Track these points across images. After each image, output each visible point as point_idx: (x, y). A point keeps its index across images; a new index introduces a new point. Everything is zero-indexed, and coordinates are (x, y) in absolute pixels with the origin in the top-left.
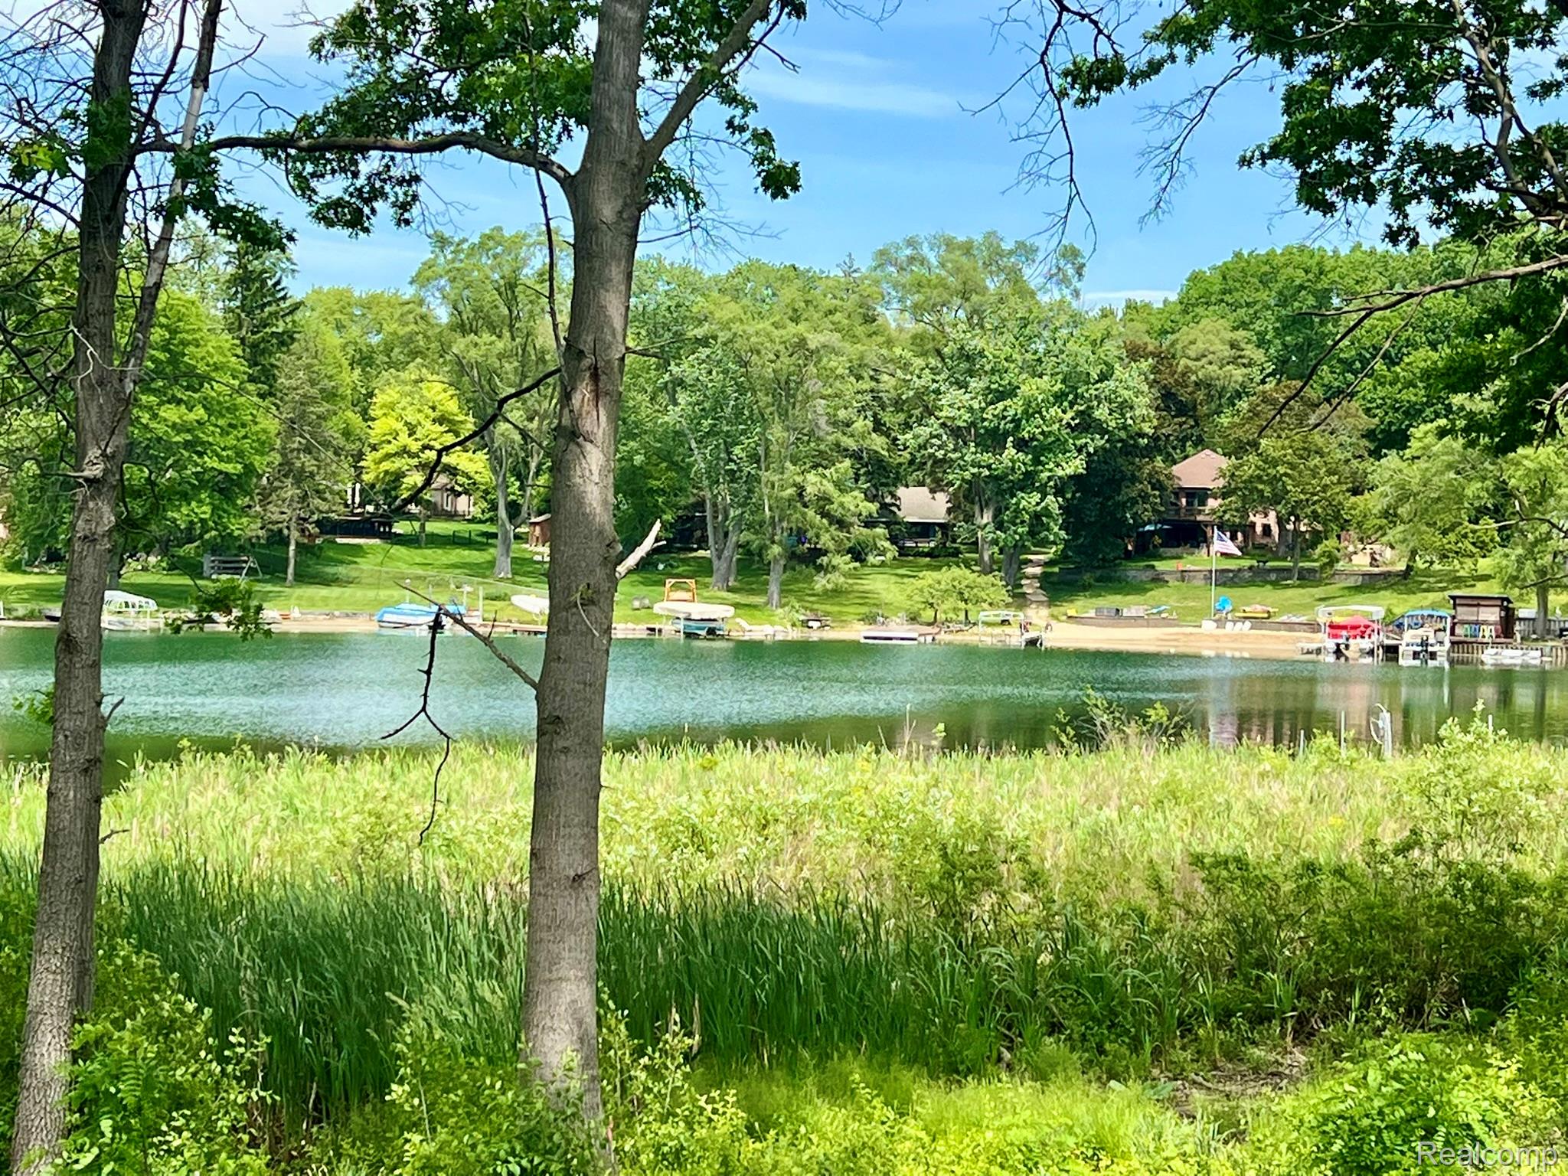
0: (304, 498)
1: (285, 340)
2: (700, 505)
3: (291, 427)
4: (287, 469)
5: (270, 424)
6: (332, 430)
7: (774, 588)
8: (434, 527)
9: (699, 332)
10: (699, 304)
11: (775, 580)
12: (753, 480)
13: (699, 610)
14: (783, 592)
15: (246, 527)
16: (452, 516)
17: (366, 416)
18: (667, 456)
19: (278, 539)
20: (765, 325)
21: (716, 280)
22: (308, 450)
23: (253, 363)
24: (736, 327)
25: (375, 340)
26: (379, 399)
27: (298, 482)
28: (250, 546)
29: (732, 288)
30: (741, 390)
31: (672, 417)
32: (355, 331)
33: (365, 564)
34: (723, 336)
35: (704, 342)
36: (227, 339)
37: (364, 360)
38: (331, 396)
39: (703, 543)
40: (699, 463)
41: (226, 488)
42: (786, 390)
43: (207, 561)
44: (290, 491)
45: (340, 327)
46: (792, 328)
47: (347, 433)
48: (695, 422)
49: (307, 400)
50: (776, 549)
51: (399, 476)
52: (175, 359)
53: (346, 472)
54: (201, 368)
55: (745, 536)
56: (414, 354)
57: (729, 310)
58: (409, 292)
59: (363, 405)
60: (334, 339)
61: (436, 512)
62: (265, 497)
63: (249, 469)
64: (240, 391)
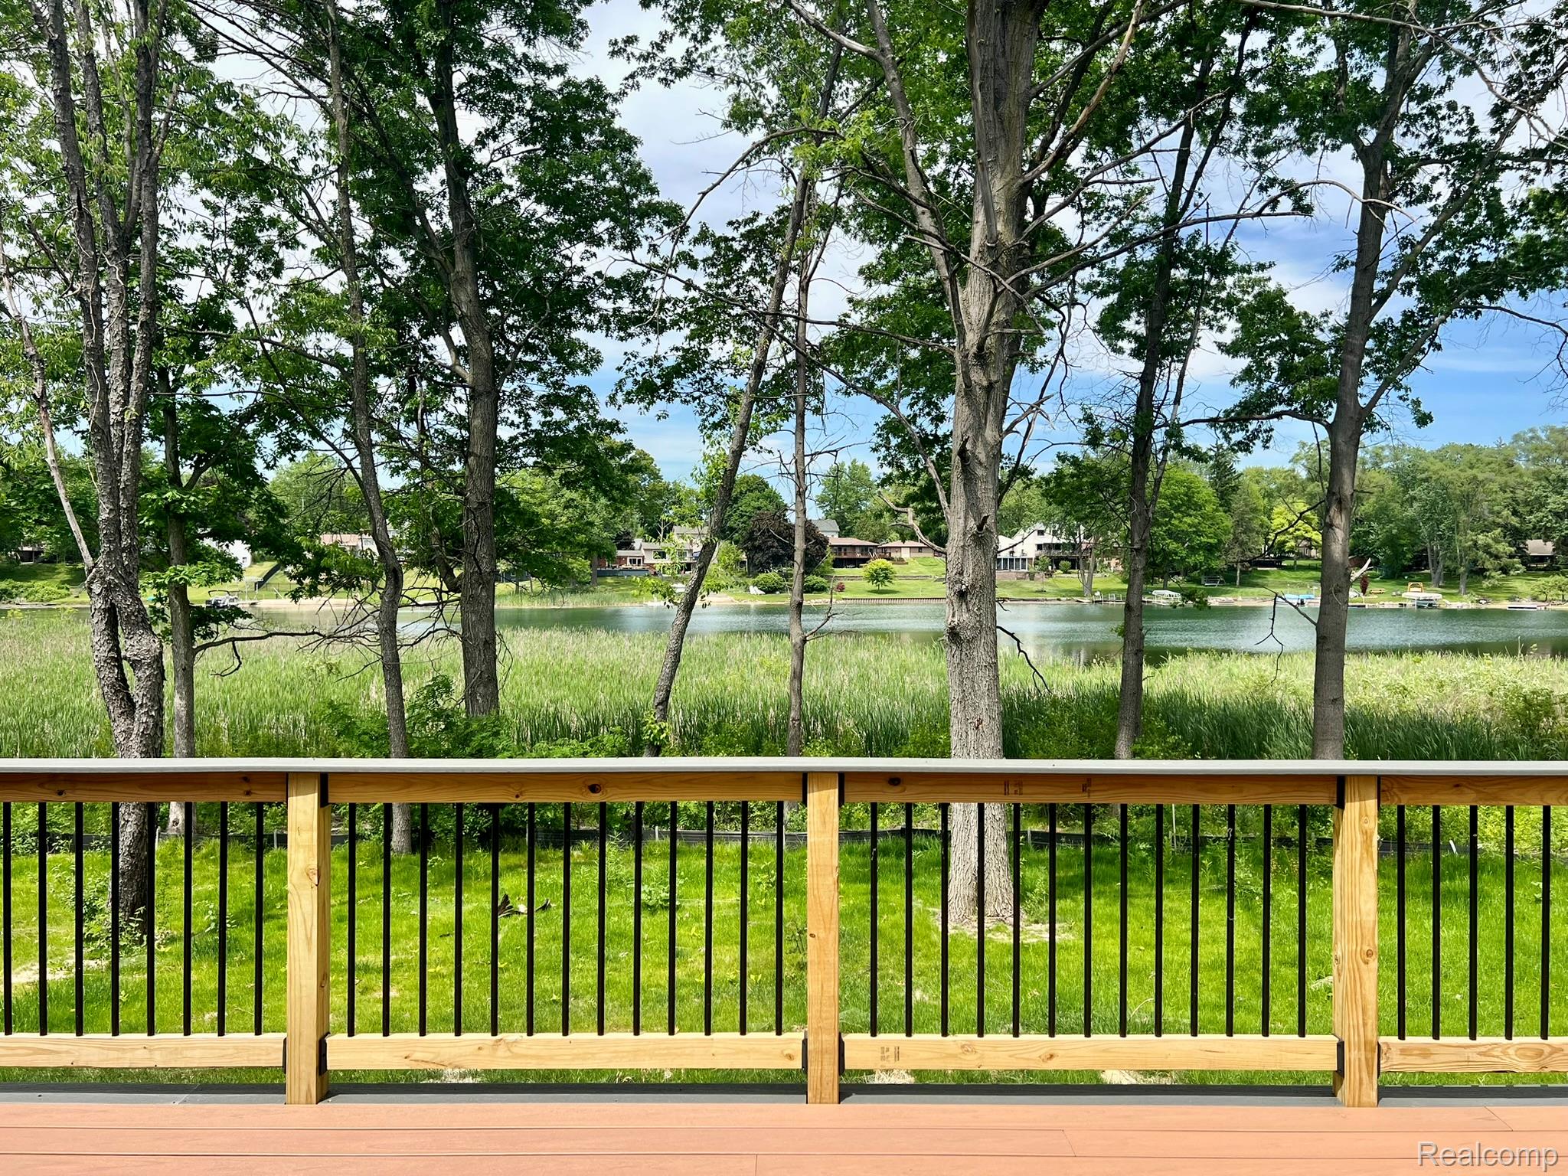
0: (1243, 553)
1: (1235, 489)
2: (1425, 550)
3: (1238, 524)
4: (1236, 539)
5: (1228, 522)
6: (1256, 524)
7: (1462, 586)
8: (1300, 562)
9: (1423, 476)
10: (1423, 464)
11: (1463, 581)
12: (1450, 539)
13: (1423, 595)
14: (1467, 587)
15: (1219, 564)
16: (1309, 558)
17: (1269, 518)
18: (1409, 530)
19: (1232, 569)
20: (1457, 471)
21: (1432, 453)
22: (1244, 533)
23: (1221, 499)
24: (1442, 473)
25: (1273, 486)
26: (1276, 510)
27: (1240, 546)
28: (1220, 572)
29: (1441, 456)
30: (1444, 501)
31: (1410, 512)
32: (1264, 483)
33: (1270, 578)
34: (1434, 477)
35: (1426, 480)
36: (1211, 490)
37: (1269, 495)
38: (1255, 510)
39: (1426, 567)
40: (1424, 531)
41: (1210, 549)
42: (1467, 500)
43: (1203, 578)
44: (1237, 549)
45: (1258, 482)
46: (1470, 472)
47: (1262, 526)
48: (1421, 514)
49: (1244, 513)
50: (1462, 569)
51: (1284, 542)
52: (1190, 498)
53: (1262, 539)
54: (1200, 502)
55: (1448, 563)
56: (1291, 491)
57: (1439, 465)
58: (1288, 466)
59: (1268, 513)
60: (1256, 487)
61: (1301, 556)
62: (1227, 552)
63: (1220, 541)
64: (1217, 510)
